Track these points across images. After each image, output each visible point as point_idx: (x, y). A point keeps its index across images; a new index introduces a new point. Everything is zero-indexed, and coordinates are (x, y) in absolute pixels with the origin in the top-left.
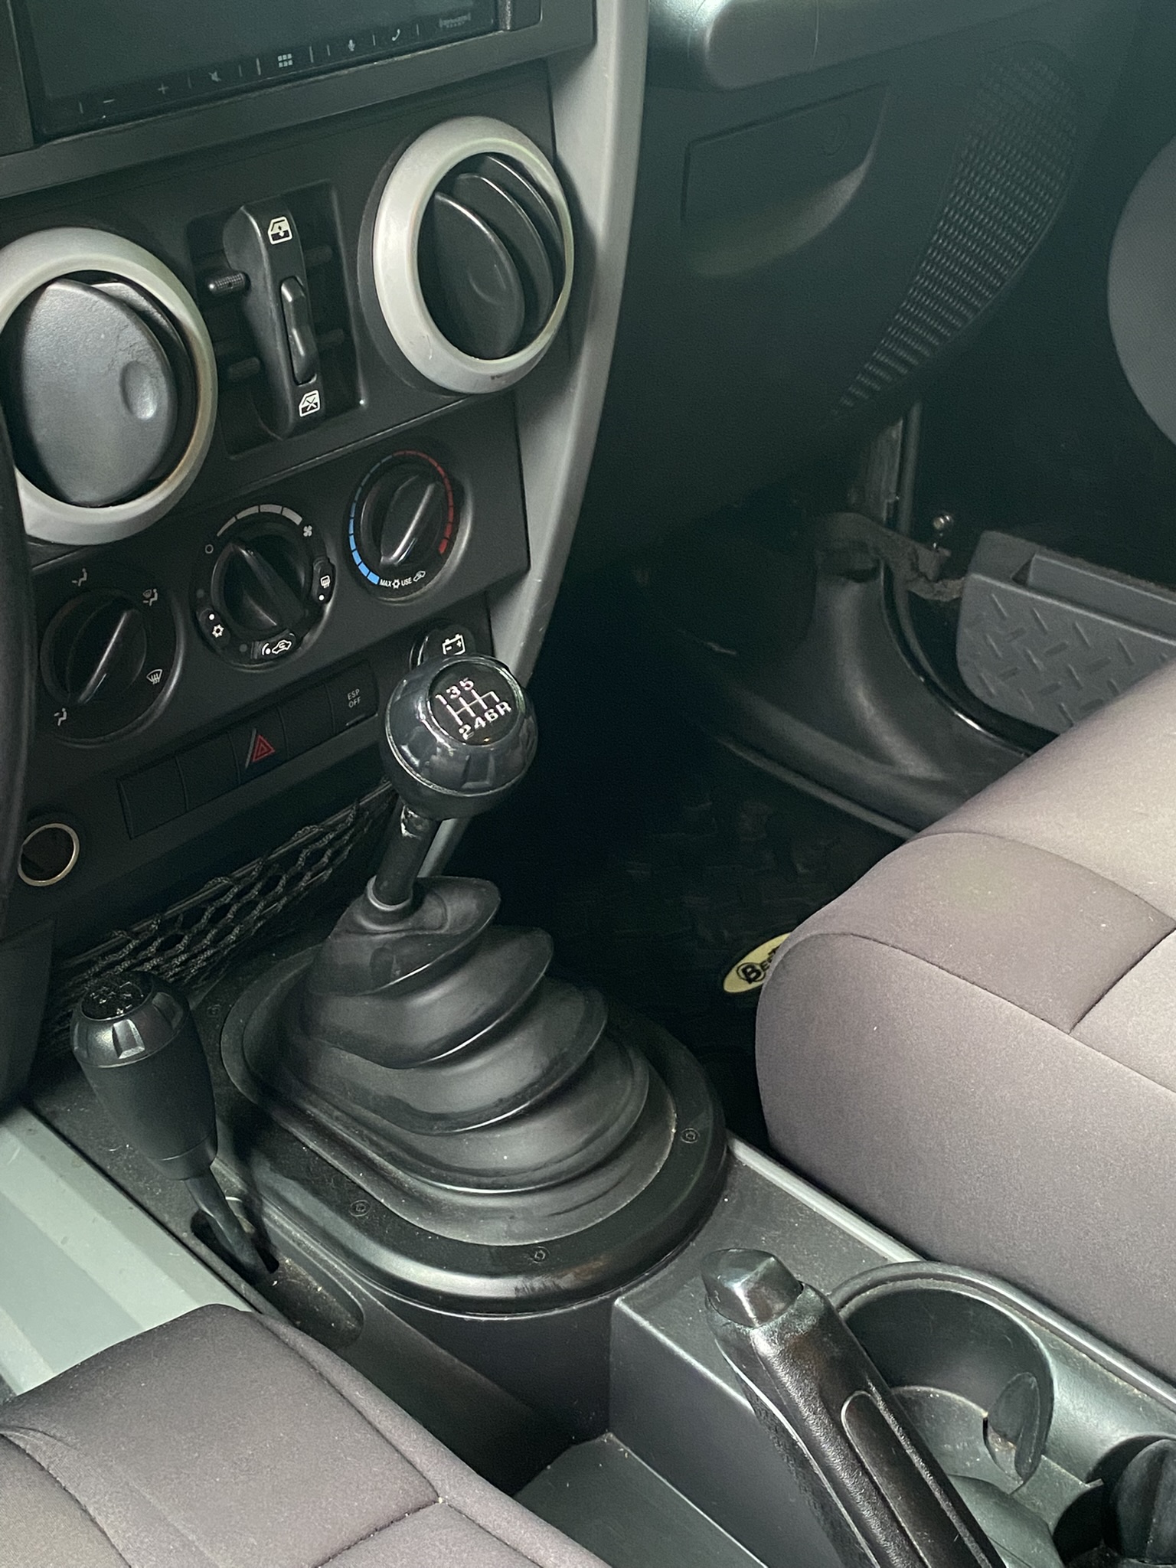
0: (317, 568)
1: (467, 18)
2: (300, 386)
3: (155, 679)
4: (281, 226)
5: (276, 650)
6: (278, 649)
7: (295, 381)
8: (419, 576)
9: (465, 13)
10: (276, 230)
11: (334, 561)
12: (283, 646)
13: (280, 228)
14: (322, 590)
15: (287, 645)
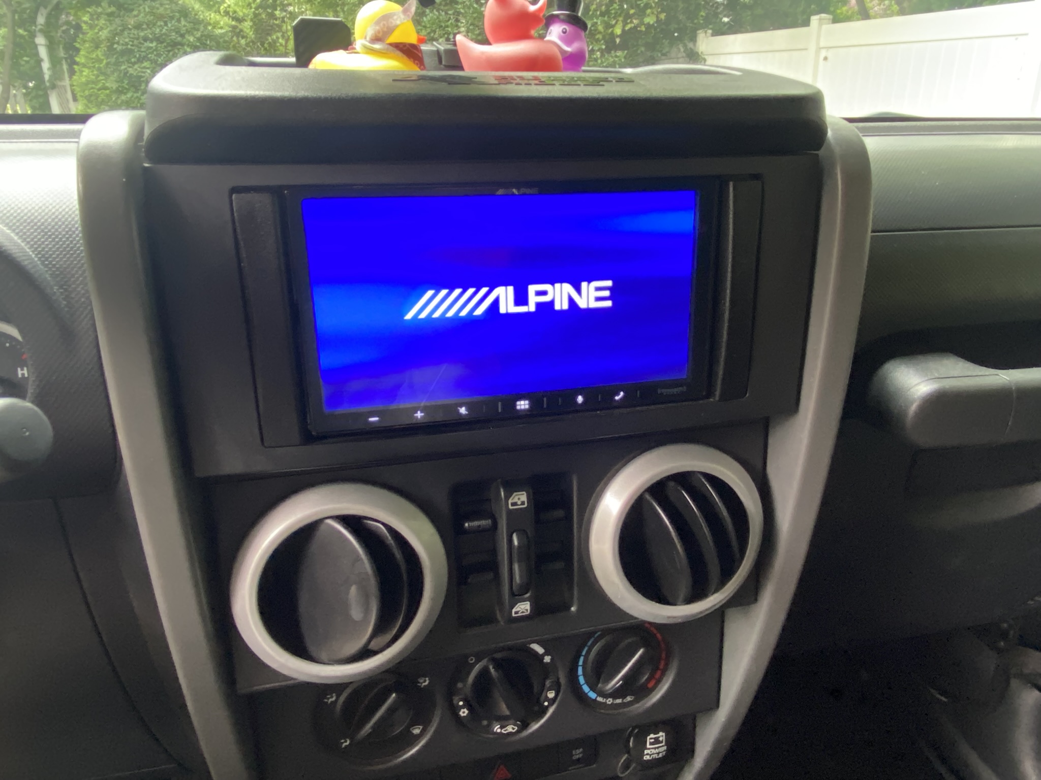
0: (548, 683)
1: (684, 389)
2: (516, 597)
3: (416, 731)
4: (520, 499)
5: (505, 731)
6: (506, 730)
7: (513, 594)
8: (629, 699)
9: (681, 386)
10: (516, 500)
11: (563, 681)
12: (510, 729)
13: (519, 499)
14: (547, 699)
15: (513, 729)
